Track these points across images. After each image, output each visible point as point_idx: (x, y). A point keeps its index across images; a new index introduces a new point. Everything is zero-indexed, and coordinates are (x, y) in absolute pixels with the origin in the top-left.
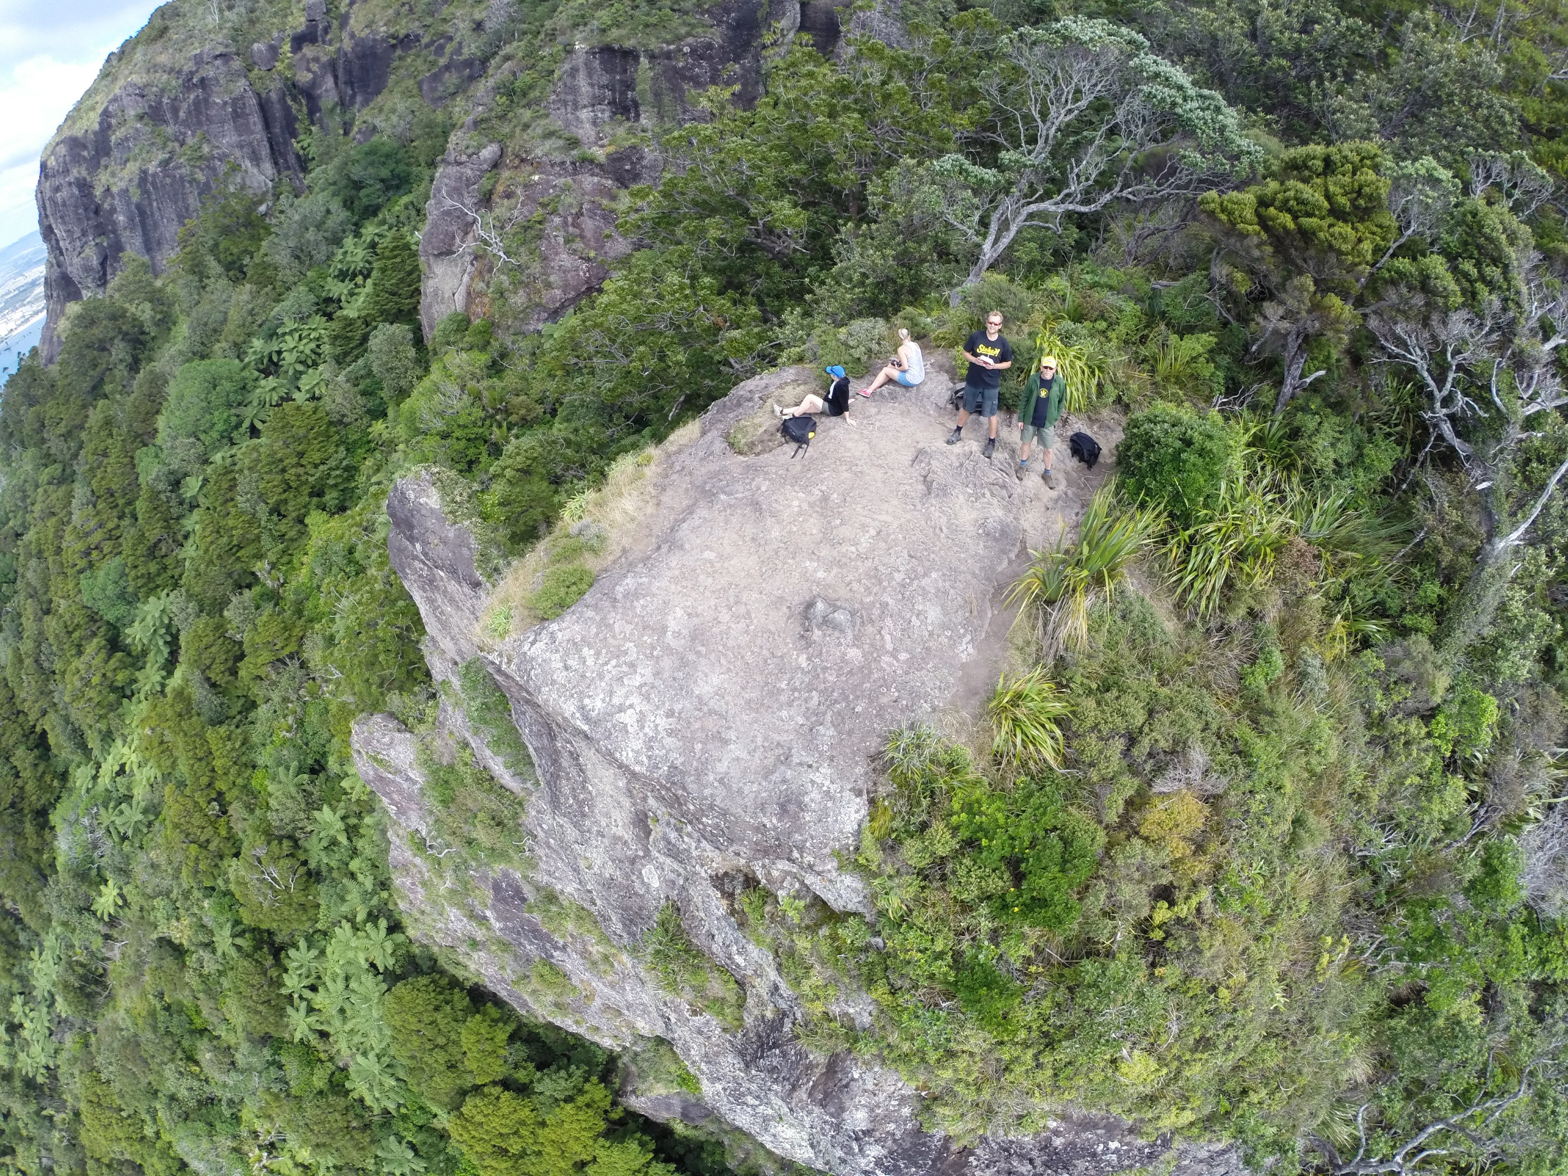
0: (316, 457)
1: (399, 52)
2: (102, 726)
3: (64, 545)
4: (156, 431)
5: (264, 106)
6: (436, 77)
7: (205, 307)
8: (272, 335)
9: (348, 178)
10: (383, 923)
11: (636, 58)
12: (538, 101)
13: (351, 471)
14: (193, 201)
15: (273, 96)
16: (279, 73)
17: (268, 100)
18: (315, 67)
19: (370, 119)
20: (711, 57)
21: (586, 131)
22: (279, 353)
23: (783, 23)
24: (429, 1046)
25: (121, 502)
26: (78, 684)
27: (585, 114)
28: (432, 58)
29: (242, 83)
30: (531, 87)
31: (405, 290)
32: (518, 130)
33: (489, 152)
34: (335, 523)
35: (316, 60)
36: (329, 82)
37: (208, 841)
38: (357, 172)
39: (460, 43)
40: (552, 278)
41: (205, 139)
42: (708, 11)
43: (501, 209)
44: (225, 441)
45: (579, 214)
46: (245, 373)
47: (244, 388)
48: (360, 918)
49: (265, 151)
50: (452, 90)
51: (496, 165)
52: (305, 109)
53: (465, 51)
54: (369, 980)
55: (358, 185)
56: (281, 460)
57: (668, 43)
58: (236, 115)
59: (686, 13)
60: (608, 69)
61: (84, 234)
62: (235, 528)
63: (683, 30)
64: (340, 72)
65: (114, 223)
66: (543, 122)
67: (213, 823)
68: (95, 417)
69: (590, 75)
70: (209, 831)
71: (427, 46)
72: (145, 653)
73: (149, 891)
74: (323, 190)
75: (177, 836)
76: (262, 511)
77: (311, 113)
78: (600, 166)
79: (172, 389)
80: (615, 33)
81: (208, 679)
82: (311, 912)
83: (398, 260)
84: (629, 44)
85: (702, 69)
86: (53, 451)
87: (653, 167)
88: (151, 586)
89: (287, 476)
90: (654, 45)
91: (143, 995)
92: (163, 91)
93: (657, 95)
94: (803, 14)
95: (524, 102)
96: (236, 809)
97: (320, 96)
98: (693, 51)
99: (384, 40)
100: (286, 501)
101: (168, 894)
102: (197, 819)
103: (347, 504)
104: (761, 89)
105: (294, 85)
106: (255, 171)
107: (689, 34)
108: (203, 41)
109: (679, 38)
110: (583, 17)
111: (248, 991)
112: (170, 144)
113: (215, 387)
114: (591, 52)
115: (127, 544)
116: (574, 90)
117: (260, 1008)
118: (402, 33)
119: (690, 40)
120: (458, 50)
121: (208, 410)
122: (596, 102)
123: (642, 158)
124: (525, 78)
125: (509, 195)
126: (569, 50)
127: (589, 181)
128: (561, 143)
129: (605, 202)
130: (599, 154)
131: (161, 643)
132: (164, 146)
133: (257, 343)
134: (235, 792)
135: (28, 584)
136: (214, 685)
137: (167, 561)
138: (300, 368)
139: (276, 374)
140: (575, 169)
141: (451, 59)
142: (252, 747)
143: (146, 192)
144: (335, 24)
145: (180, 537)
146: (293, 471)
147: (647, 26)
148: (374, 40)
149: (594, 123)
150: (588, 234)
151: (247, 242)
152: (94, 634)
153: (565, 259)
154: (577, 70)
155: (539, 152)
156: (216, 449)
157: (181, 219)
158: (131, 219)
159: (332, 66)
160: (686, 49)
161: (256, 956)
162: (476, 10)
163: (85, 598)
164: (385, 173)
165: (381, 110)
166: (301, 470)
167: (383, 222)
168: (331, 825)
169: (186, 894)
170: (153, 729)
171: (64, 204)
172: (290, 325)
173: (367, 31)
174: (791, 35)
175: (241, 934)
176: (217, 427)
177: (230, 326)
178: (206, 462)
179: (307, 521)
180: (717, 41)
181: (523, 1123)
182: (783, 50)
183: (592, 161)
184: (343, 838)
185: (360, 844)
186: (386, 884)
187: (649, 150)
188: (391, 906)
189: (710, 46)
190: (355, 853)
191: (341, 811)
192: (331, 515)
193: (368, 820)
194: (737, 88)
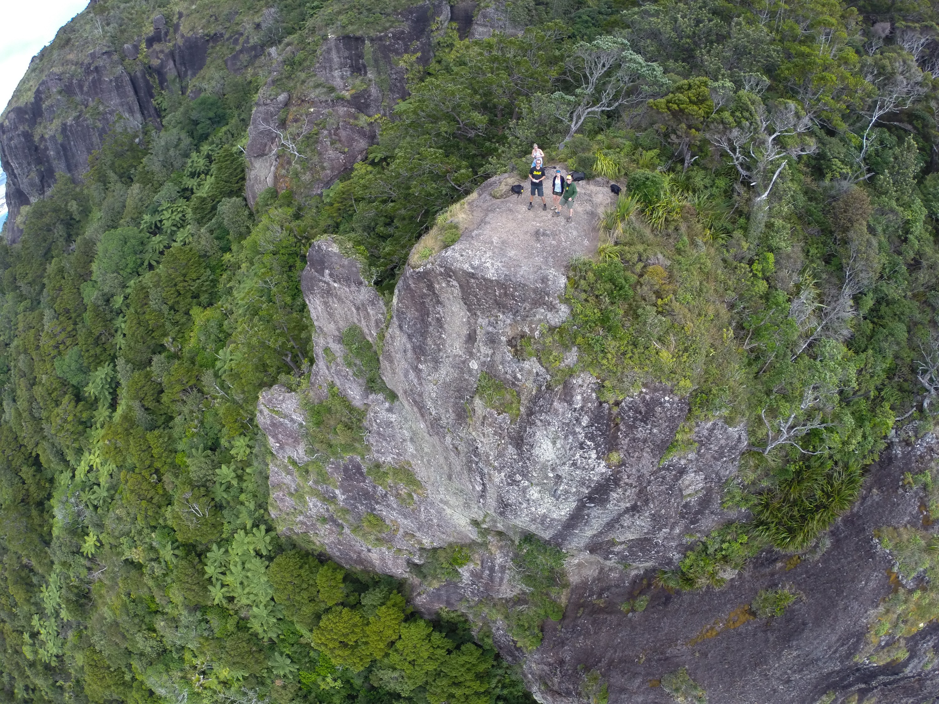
0: (194, 276)
1: (211, 44)
2: (76, 445)
3: (41, 344)
4: (91, 272)
5: (133, 81)
6: (235, 57)
7: (110, 200)
8: (155, 211)
9: (190, 119)
10: (263, 527)
11: (363, 41)
12: (309, 67)
13: (215, 282)
14: (95, 139)
15: (139, 74)
16: (140, 60)
17: (135, 76)
18: (161, 56)
19: (197, 84)
20: (404, 39)
21: (338, 82)
22: (161, 221)
23: (442, 18)
24: (297, 590)
25: (73, 315)
26: (59, 421)
27: (337, 73)
28: (231, 46)
29: (119, 69)
30: (304, 60)
31: (234, 179)
32: (298, 84)
33: (282, 97)
34: (209, 311)
35: (162, 51)
36: (171, 64)
37: (152, 498)
38: (194, 115)
39: (248, 37)
40: (325, 164)
41: (100, 102)
42: (400, 13)
43: (293, 128)
44: (135, 274)
45: (338, 128)
46: (142, 234)
47: (142, 243)
48: (249, 526)
49: (136, 107)
50: (245, 64)
51: (287, 104)
52: (157, 81)
53: (251, 41)
54: (257, 561)
55: (196, 123)
56: (173, 279)
57: (380, 32)
58: (118, 87)
59: (388, 15)
60: (348, 47)
61: (29, 164)
62: (150, 320)
63: (388, 25)
64: (177, 58)
65: (48, 157)
66: (313, 79)
67: (154, 487)
68: (51, 268)
69: (338, 52)
70: (152, 492)
71: (228, 39)
72: (96, 400)
73: (116, 534)
74: (175, 127)
75: (133, 498)
76: (165, 309)
77: (161, 83)
78: (348, 101)
79: (99, 247)
80: (350, 28)
81: (143, 406)
82: (219, 528)
83: (228, 162)
84: (359, 34)
85: (400, 45)
86: (24, 293)
87: (376, 100)
88: (98, 362)
89: (178, 288)
90: (372, 33)
91: (118, 595)
92: (72, 76)
93: (376, 61)
94: (452, 12)
95: (301, 68)
96: (168, 478)
97: (166, 73)
98: (394, 36)
99: (202, 37)
100: (178, 302)
101: (128, 534)
102: (145, 486)
103: (213, 301)
104: (432, 54)
105: (150, 67)
106: (131, 119)
107: (391, 27)
108: (95, 45)
109: (386, 29)
110: (331, 20)
111: (186, 579)
112: (79, 107)
113: (126, 243)
114: (338, 39)
115: (81, 339)
116: (330, 60)
117: (194, 587)
118: (213, 32)
119: (392, 30)
120: (247, 41)
121: (123, 257)
122: (342, 66)
123: (370, 96)
124: (300, 55)
125: (296, 121)
126: (325, 38)
127: (342, 110)
128: (325, 90)
129: (352, 121)
130: (347, 94)
131: (107, 393)
132: (76, 108)
133: (147, 217)
134: (166, 467)
135: (20, 370)
136: (147, 409)
137: (106, 346)
138: (175, 228)
139: (161, 233)
140: (333, 104)
141: (243, 46)
142: (174, 441)
143: (66, 136)
144: (171, 30)
145: (113, 331)
146: (181, 284)
147: (368, 23)
148: (196, 38)
149: (342, 78)
150: (343, 139)
151: (131, 161)
152: (65, 393)
153: (331, 153)
154: (331, 49)
155: (312, 96)
156: (130, 279)
157: (89, 151)
158: (58, 153)
159: (172, 54)
160: (390, 35)
161: (189, 558)
162: (256, 17)
163: (59, 373)
164: (211, 114)
165: (204, 78)
166: (186, 284)
167: (213, 143)
168: (227, 476)
169: (140, 533)
170: (110, 441)
171: (16, 147)
172: (165, 205)
173: (191, 33)
174: (446, 24)
175: (178, 548)
176: (129, 266)
177: (128, 209)
178: (125, 287)
179: (191, 313)
180: (407, 29)
181: (355, 625)
182: (442, 32)
183: (343, 99)
184: (235, 483)
185: (244, 485)
186: (262, 506)
187: (374, 91)
188: (266, 517)
189: (403, 32)
190: (242, 491)
191: (233, 467)
192: (205, 308)
193: (248, 470)
194: (419, 54)
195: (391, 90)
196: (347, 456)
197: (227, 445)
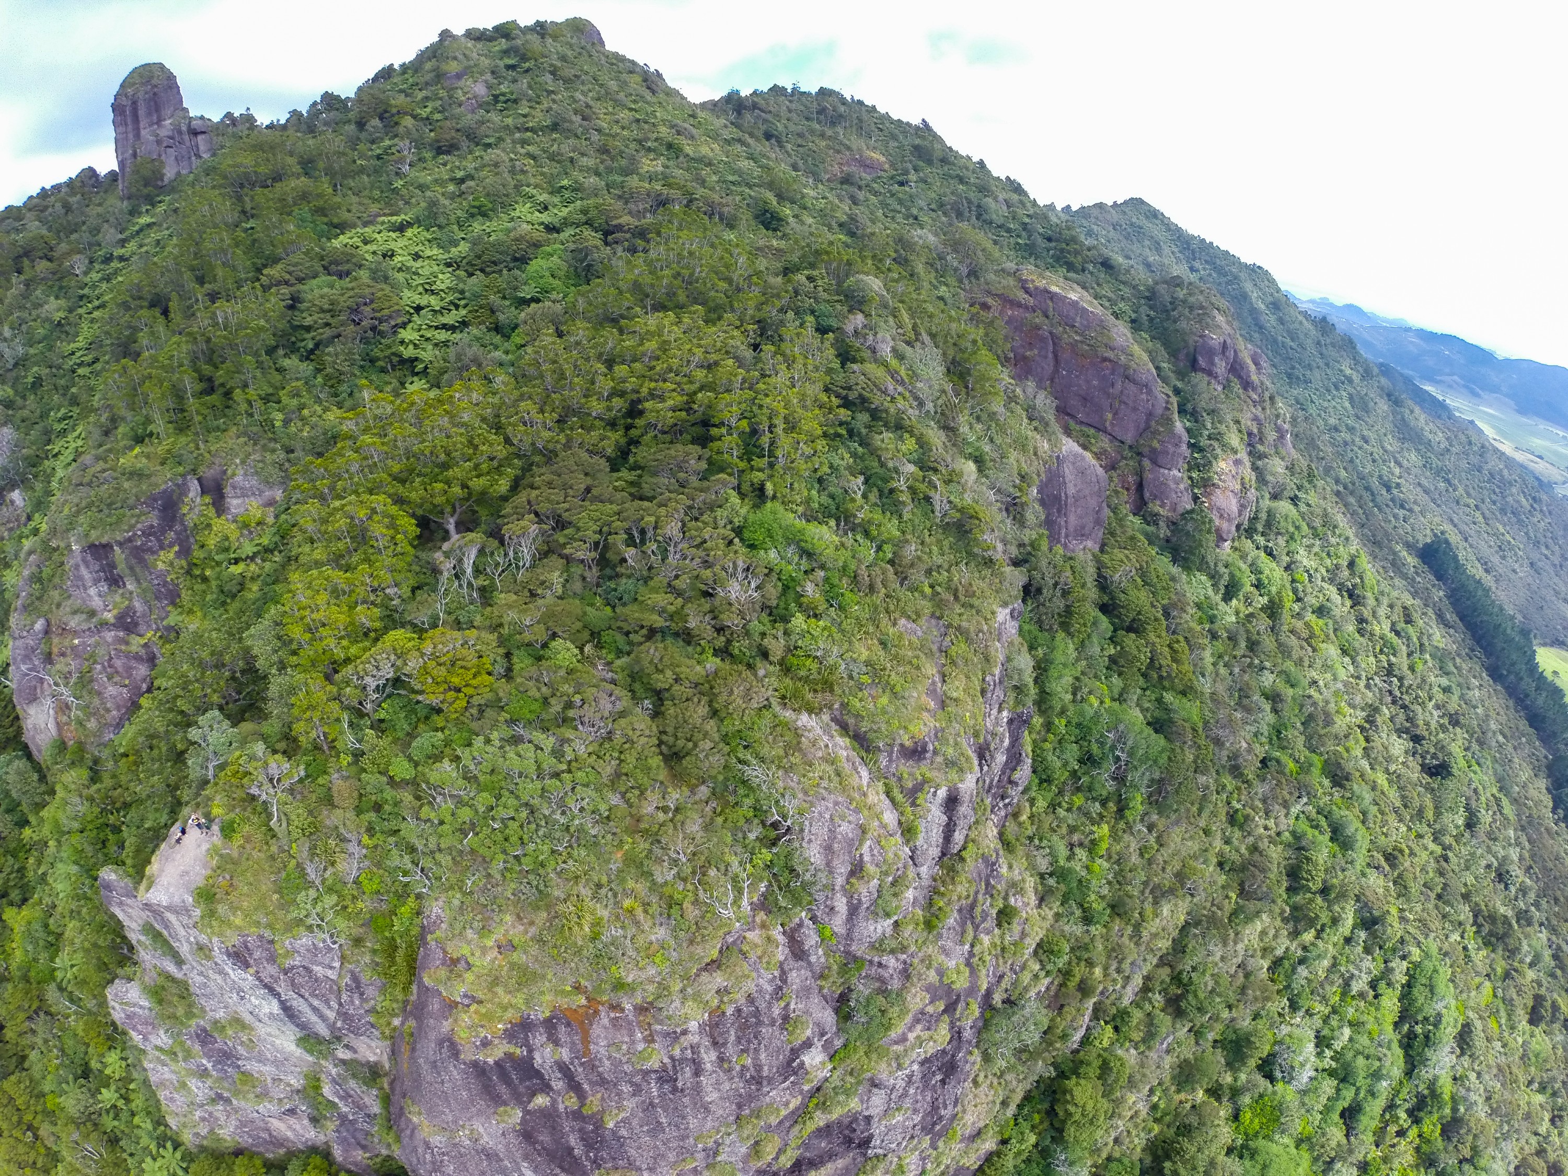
10: (169, 1145)
11: (111, 547)
12: (60, 586)
13: (22, 870)
20: (155, 533)
21: (96, 603)
23: (191, 495)
27: (92, 592)
30: (53, 575)
32: (54, 608)
33: (39, 626)
34: (25, 912)
37: (35, 1162)
40: (109, 705)
42: (144, 504)
43: (60, 664)
45: (111, 659)
51: (46, 633)
57: (127, 532)
59: (131, 508)
60: (97, 558)
63: (134, 520)
66: (69, 602)
67: (32, 1148)
69: (87, 566)
70: (33, 1155)
78: (113, 624)
80: (94, 534)
84: (104, 540)
85: (153, 542)
87: (144, 616)
90: (119, 536)
93: (131, 568)
94: (201, 485)
95: (51, 585)
96: (45, 1129)
98: (144, 533)
102: (22, 1149)
103: (27, 895)
107: (137, 522)
109: (133, 527)
110: (71, 524)
114: (83, 550)
116: (80, 579)
119: (139, 526)
122: (96, 582)
123: (135, 611)
124: (47, 569)
125: (62, 655)
126: (69, 550)
127: (109, 636)
128: (85, 615)
129: (123, 646)
130: (109, 616)
134: (39, 1118)
140: (98, 630)
147: (111, 524)
149: (100, 596)
150: (120, 670)
153: (112, 690)
154: (79, 564)
155: (73, 623)
160: (139, 533)
168: (110, 1099)
174: (198, 501)
180: (156, 521)
182: (197, 511)
183: (106, 623)
184: (121, 1103)
185: (133, 1106)
186: (160, 1122)
187: (138, 605)
188: (169, 1133)
189: (152, 526)
190: (133, 1114)
191: (113, 1088)
192: (20, 907)
193: (132, 1086)
194: (176, 548)
195: (157, 598)
196: (193, 1022)
197: (99, 1066)
